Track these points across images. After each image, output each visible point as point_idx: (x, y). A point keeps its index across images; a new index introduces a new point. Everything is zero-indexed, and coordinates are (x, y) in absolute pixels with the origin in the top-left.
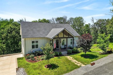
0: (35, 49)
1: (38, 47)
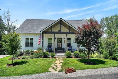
0: (29, 48)
1: (32, 46)
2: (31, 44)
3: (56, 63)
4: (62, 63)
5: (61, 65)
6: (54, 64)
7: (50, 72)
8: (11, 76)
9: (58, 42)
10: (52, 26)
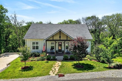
0: (35, 50)
1: (38, 49)
2: (37, 48)
3: (55, 66)
4: (59, 66)
5: (59, 68)
6: (54, 67)
7: (50, 75)
8: (27, 77)
9: (59, 45)
10: (53, 36)
